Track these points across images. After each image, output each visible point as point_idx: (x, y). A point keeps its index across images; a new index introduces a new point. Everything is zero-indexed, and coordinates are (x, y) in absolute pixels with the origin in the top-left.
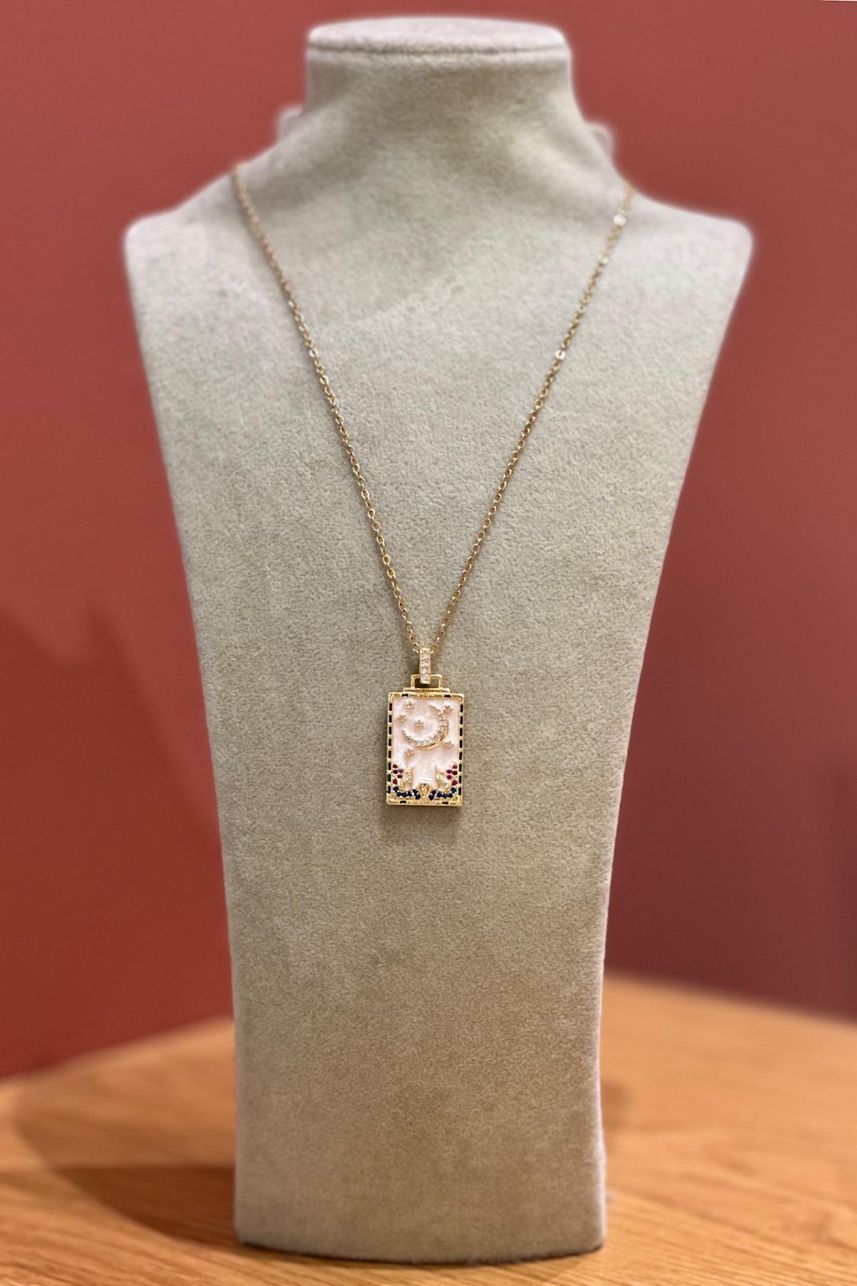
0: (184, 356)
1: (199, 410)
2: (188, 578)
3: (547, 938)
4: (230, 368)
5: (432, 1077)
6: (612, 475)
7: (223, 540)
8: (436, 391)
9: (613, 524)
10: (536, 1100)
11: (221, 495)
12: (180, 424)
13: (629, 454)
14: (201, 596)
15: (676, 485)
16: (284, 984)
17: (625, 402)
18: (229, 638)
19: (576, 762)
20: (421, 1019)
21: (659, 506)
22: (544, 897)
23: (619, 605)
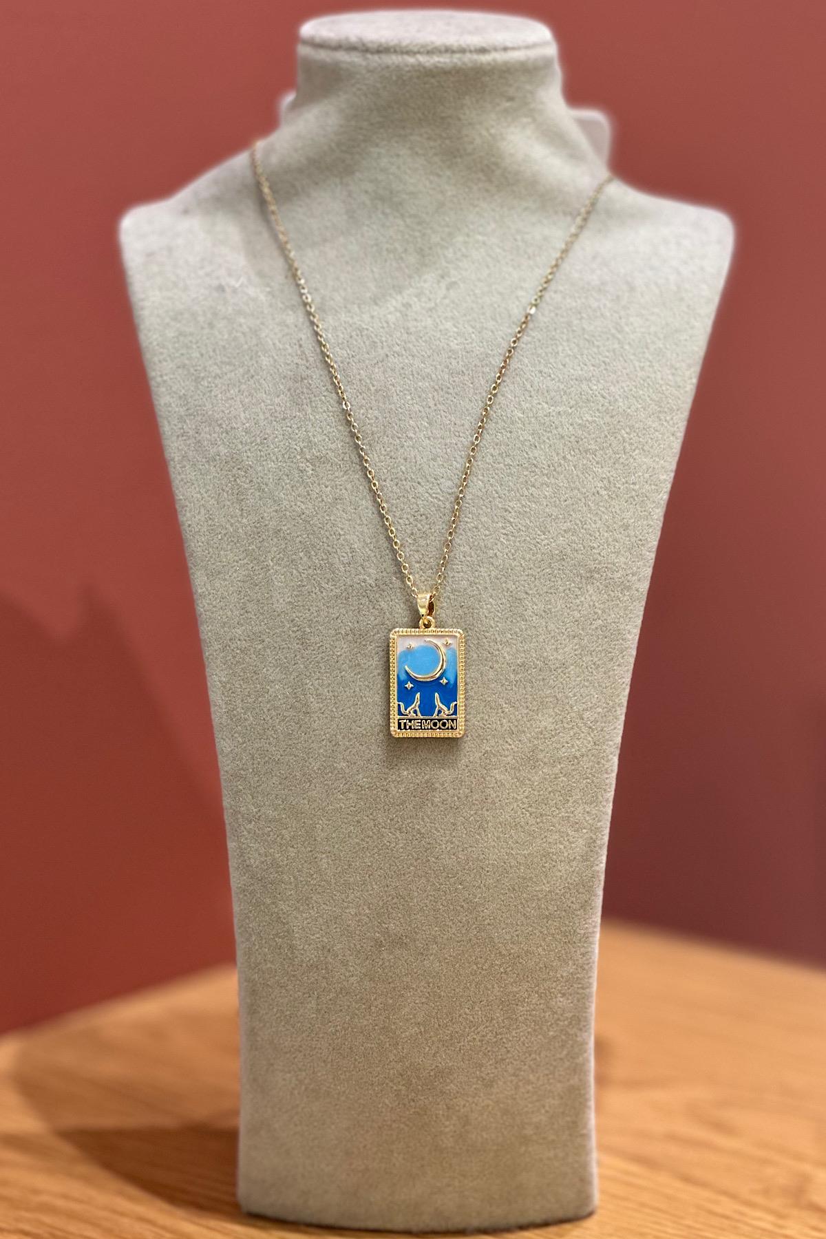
0: (184, 351)
1: (200, 406)
2: (191, 571)
3: (545, 920)
4: (229, 364)
5: (434, 1055)
6: (605, 469)
7: (225, 535)
8: (434, 387)
9: (607, 517)
10: (534, 1076)
11: (223, 490)
12: (181, 419)
13: (622, 448)
14: (204, 589)
15: (668, 478)
16: (289, 967)
17: (617, 397)
18: (233, 631)
19: (573, 750)
20: (424, 1000)
21: (651, 499)
22: (542, 881)
23: (614, 597)
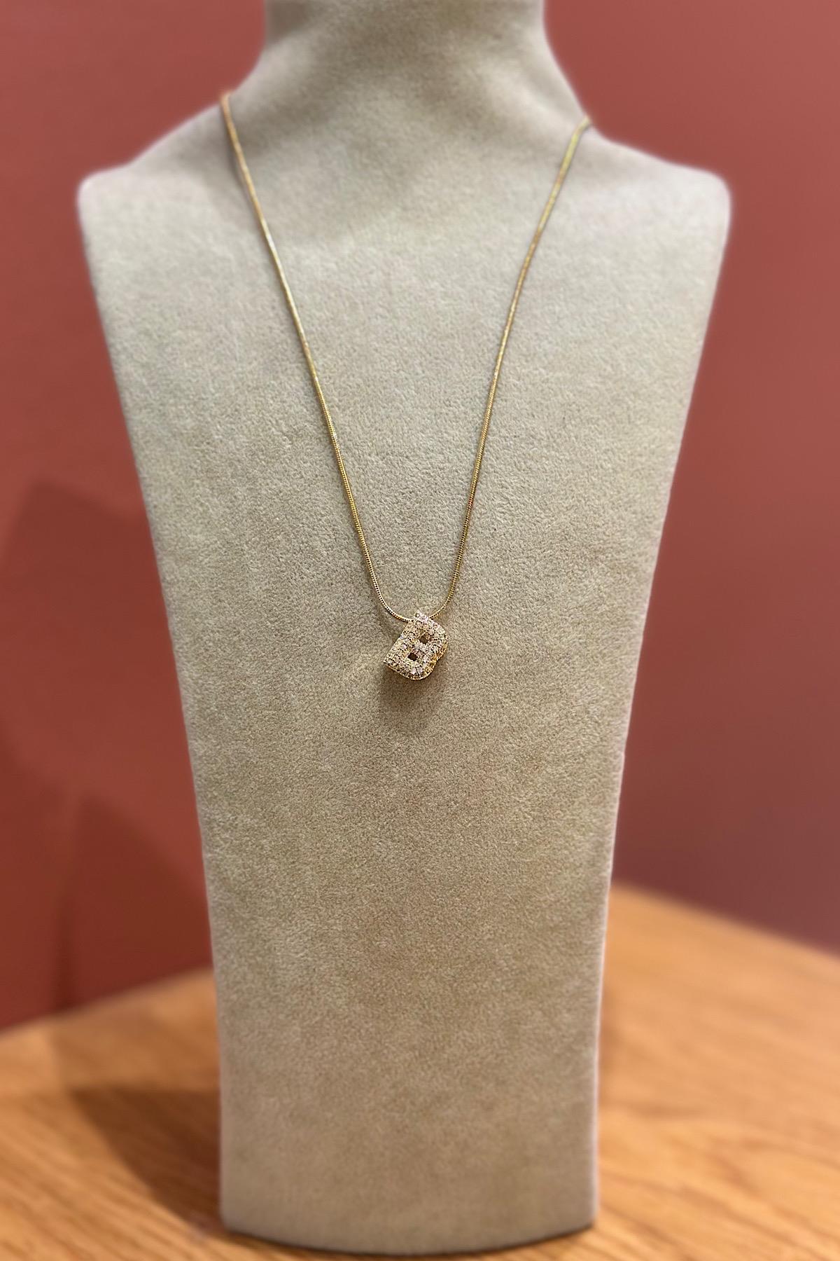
0: (145, 315)
1: (164, 375)
4: (196, 328)
5: (430, 1080)
6: (609, 440)
7: (194, 516)
12: (144, 390)
13: (626, 416)
15: (675, 448)
17: (620, 361)
18: (206, 621)
21: (658, 472)
23: (620, 579)
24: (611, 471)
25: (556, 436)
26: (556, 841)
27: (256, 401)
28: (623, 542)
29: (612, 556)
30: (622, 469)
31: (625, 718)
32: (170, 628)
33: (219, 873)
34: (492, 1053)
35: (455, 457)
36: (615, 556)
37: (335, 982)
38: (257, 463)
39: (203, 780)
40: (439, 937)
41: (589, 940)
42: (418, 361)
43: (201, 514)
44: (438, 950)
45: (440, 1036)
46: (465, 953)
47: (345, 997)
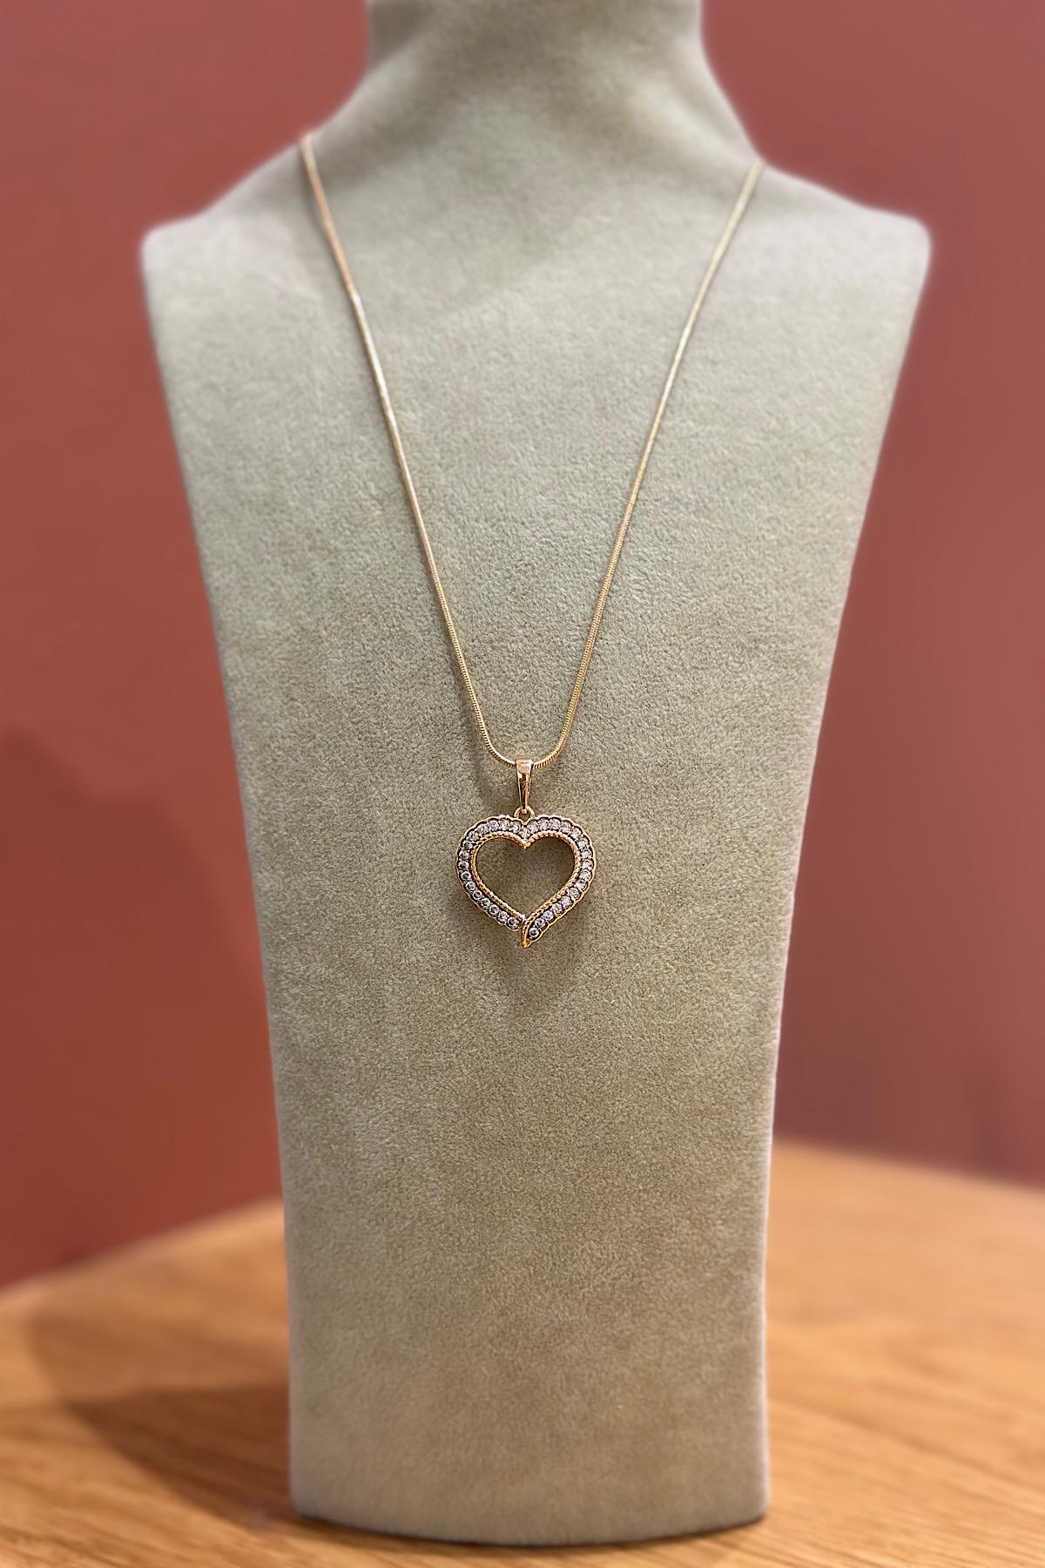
0: (211, 367)
1: (232, 433)
3: (699, 1118)
4: (272, 378)
5: (548, 1306)
9: (776, 570)
12: (207, 451)
13: (794, 479)
15: (856, 520)
17: (788, 414)
19: (735, 881)
21: (835, 547)
24: (775, 543)
25: (706, 500)
26: (706, 999)
27: (339, 459)
28: (791, 630)
29: (777, 646)
30: (790, 542)
31: (794, 847)
32: (233, 735)
33: (287, 1038)
34: (626, 1272)
35: (582, 524)
36: (779, 645)
37: (428, 1175)
38: (340, 534)
39: (268, 922)
40: (559, 1119)
41: (749, 1130)
42: (538, 413)
43: (272, 595)
44: (558, 1136)
45: (561, 1248)
46: (591, 1140)
47: (441, 1195)
